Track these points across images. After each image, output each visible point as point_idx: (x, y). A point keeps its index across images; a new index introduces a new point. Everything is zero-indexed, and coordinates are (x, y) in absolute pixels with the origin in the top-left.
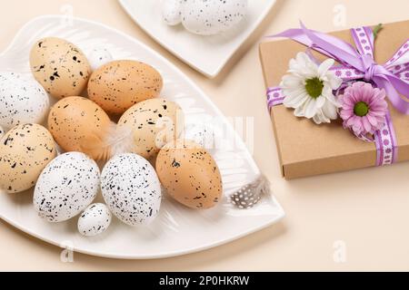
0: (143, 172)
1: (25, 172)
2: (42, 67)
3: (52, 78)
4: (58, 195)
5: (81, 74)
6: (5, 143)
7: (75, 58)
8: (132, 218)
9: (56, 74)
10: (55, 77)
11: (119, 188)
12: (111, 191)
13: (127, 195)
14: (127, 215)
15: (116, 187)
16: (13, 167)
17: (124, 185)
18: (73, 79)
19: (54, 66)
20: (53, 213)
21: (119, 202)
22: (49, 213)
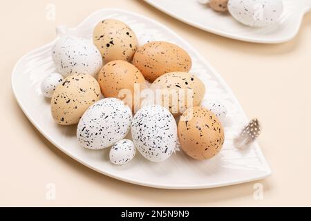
0: (166, 119)
1: (76, 108)
2: (102, 36)
3: (108, 45)
4: (96, 125)
5: (131, 45)
6: (63, 85)
7: (128, 34)
8: (150, 152)
9: (111, 42)
10: (110, 44)
11: (145, 126)
12: (139, 128)
13: (151, 132)
14: (147, 148)
15: (143, 125)
16: (67, 102)
17: (150, 124)
18: (124, 49)
19: (111, 36)
20: (89, 139)
21: (143, 137)
22: (87, 139)
